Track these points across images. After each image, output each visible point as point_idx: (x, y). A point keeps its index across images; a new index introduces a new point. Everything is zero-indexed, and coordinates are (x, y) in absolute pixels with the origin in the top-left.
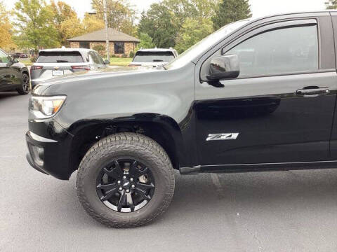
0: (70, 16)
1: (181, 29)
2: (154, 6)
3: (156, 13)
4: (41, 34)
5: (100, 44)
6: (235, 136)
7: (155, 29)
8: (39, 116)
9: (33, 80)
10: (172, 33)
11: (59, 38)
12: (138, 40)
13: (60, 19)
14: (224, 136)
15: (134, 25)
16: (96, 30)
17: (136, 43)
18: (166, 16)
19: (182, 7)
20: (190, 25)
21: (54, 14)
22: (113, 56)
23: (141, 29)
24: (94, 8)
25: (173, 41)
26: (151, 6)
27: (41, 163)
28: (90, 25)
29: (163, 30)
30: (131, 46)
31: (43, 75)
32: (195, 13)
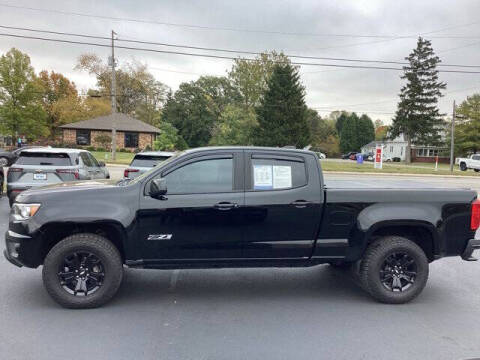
0: (68, 94)
1: (220, 118)
2: (184, 86)
3: (187, 96)
4: (23, 115)
5: (105, 133)
6: (169, 237)
7: (184, 116)
8: (18, 218)
9: (10, 184)
10: (206, 122)
11: (48, 122)
12: (159, 131)
13: (53, 97)
14: (162, 237)
15: (157, 109)
16: (102, 115)
17: (155, 134)
18: (200, 100)
19: (222, 90)
20: (231, 114)
21: (45, 91)
22: (123, 151)
23: (165, 116)
24: (101, 85)
25: (208, 133)
26: (181, 87)
27: (15, 255)
28: (94, 107)
29: (194, 118)
30: (149, 138)
31: (22, 178)
32: (239, 99)
